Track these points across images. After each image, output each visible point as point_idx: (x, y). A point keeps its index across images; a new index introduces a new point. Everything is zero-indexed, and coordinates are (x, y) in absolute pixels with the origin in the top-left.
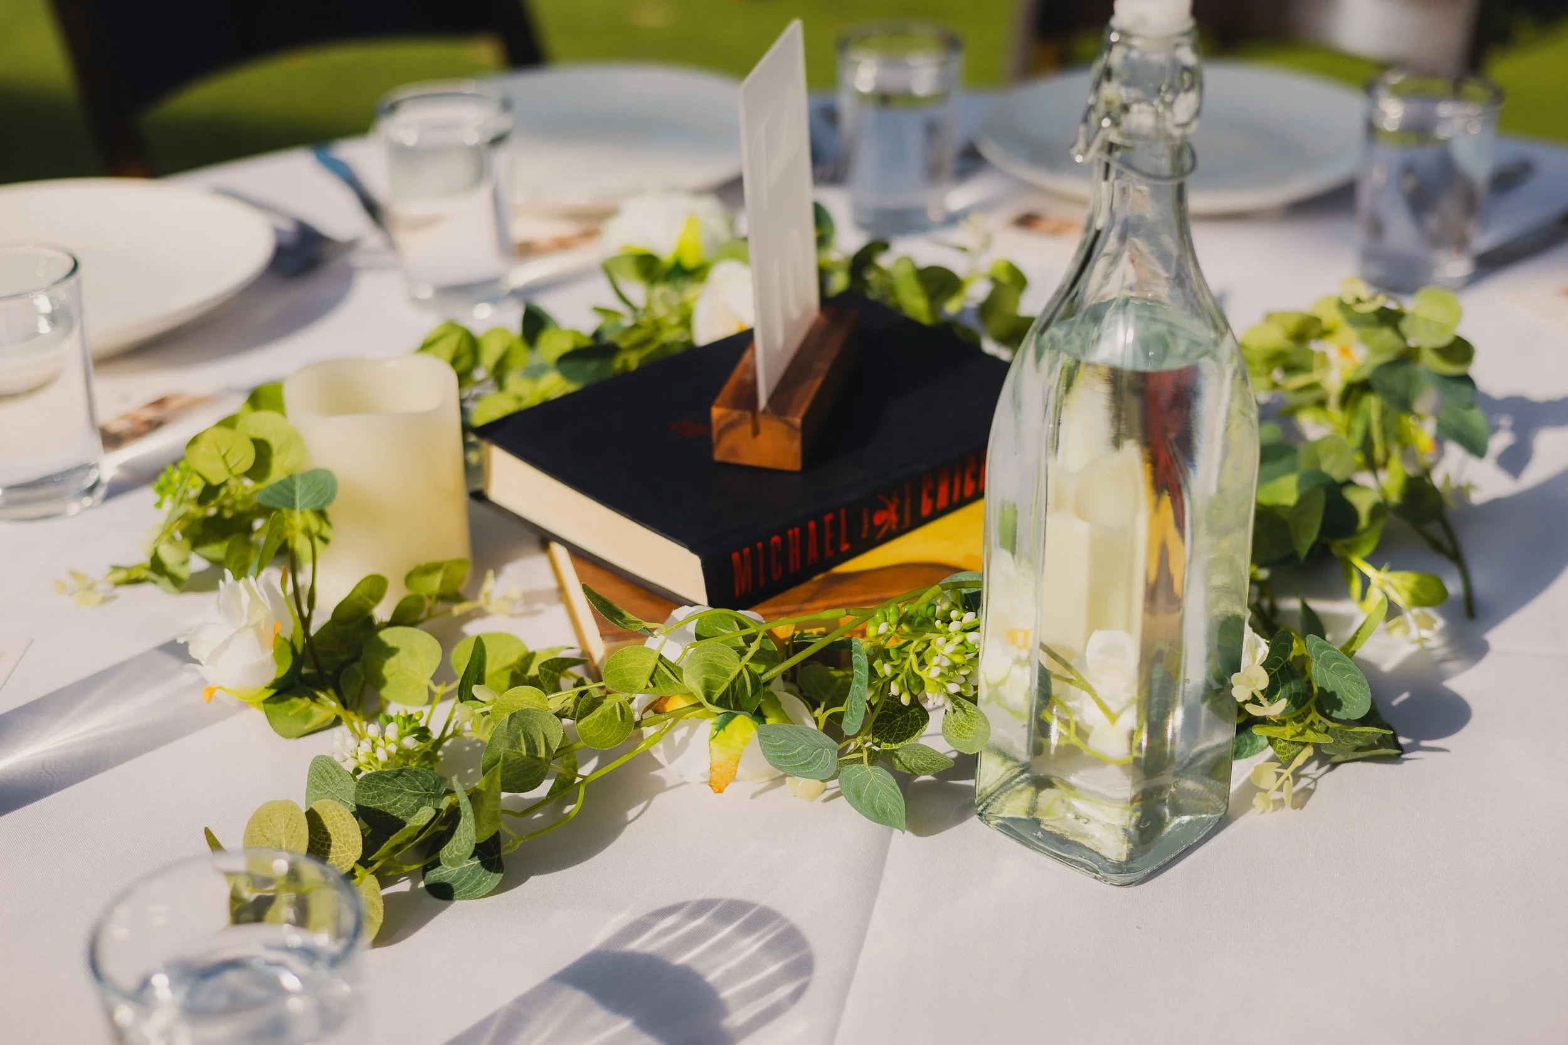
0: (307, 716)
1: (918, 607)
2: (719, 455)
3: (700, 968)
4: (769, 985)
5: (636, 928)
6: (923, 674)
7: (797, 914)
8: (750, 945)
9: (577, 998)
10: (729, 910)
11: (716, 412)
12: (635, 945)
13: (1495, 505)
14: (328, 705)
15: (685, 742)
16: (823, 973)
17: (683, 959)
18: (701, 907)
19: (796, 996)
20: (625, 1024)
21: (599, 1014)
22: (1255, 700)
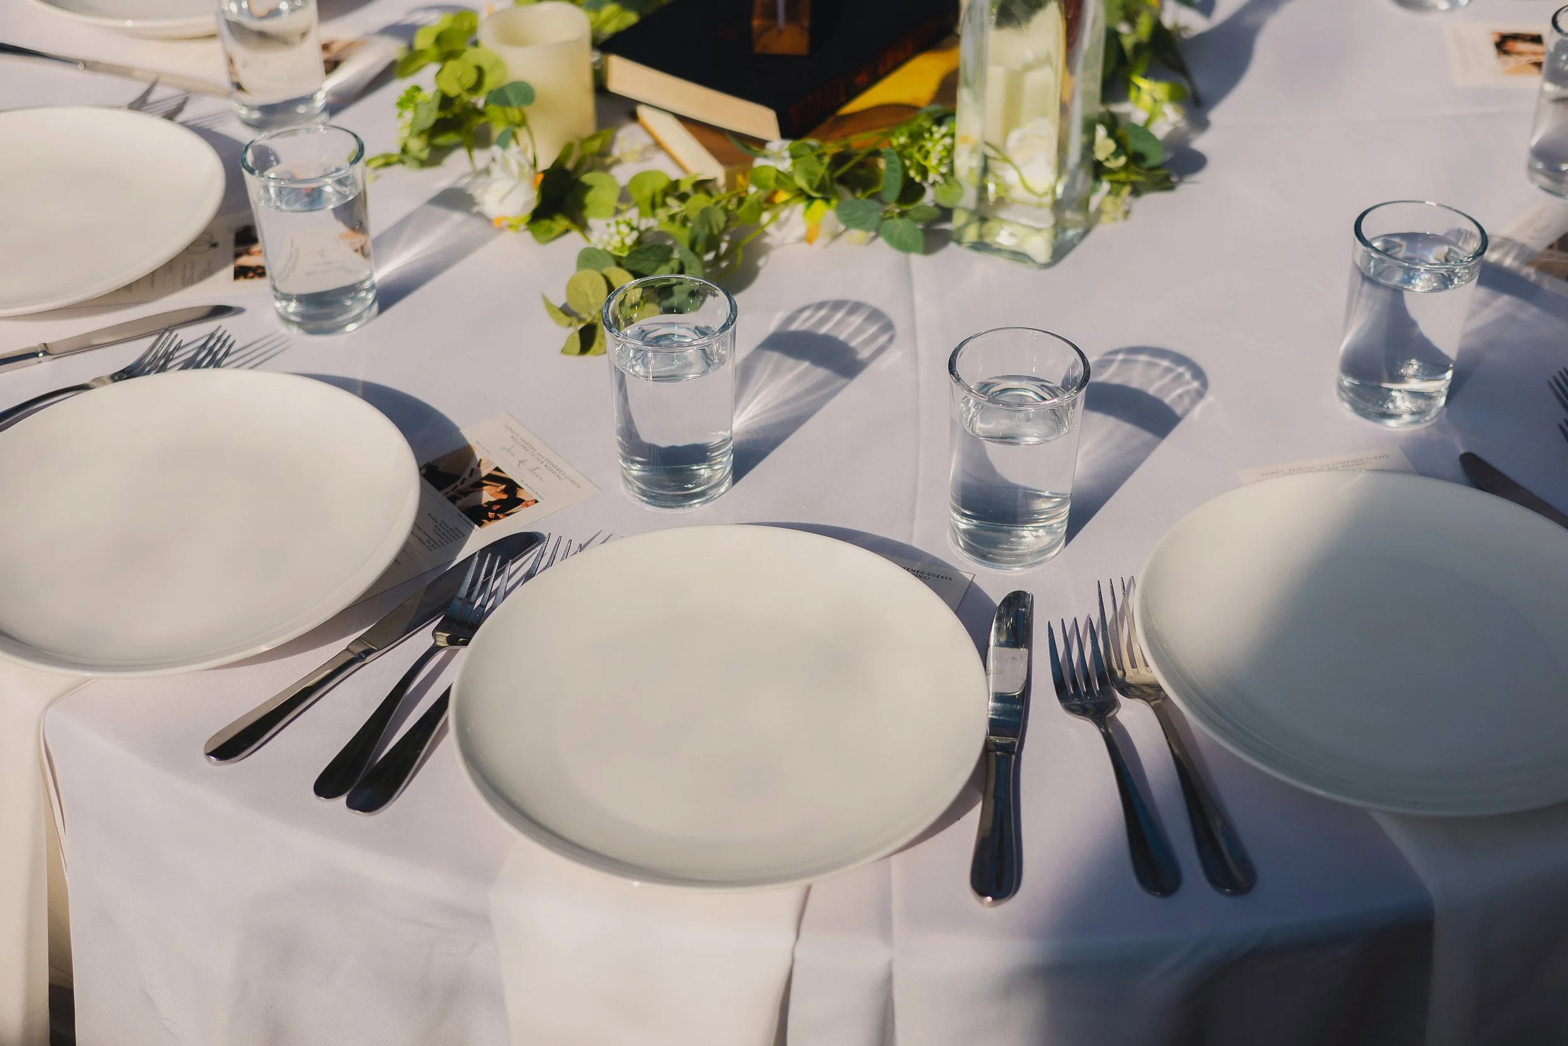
0: (550, 230)
1: (914, 127)
2: (758, 48)
3: (833, 334)
4: (874, 338)
5: (791, 319)
6: (926, 163)
7: (876, 301)
8: (856, 320)
9: (775, 356)
10: (837, 305)
11: (756, 23)
12: (794, 327)
13: (1202, 37)
14: (561, 223)
15: (787, 219)
16: (900, 327)
17: (823, 330)
18: (820, 306)
19: (891, 340)
20: (806, 364)
21: (790, 362)
22: (1107, 159)
